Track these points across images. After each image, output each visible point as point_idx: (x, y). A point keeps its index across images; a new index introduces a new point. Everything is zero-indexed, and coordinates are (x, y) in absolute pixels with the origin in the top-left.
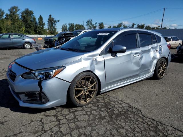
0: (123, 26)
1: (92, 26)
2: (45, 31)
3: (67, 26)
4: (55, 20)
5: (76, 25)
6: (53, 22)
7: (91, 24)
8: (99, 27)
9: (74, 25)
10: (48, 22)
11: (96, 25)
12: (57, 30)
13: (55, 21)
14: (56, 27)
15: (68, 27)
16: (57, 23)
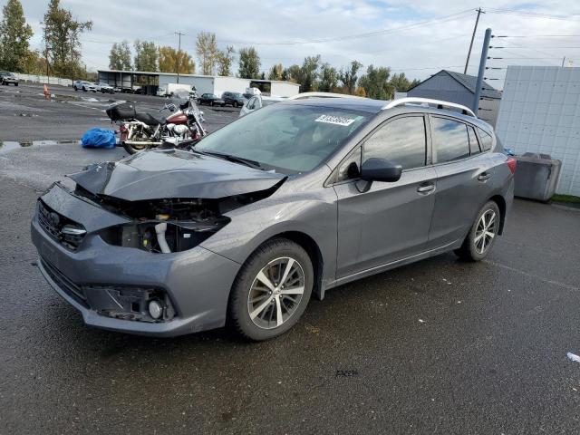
0: (322, 68)
1: (216, 57)
2: (31, 58)
3: (128, 52)
4: (73, 20)
5: (164, 51)
6: (66, 29)
7: (212, 49)
8: (241, 64)
9: (154, 51)
10: (44, 26)
11: (231, 55)
12: (82, 59)
13: (74, 27)
14: (77, 49)
15: (133, 55)
16: (81, 31)
